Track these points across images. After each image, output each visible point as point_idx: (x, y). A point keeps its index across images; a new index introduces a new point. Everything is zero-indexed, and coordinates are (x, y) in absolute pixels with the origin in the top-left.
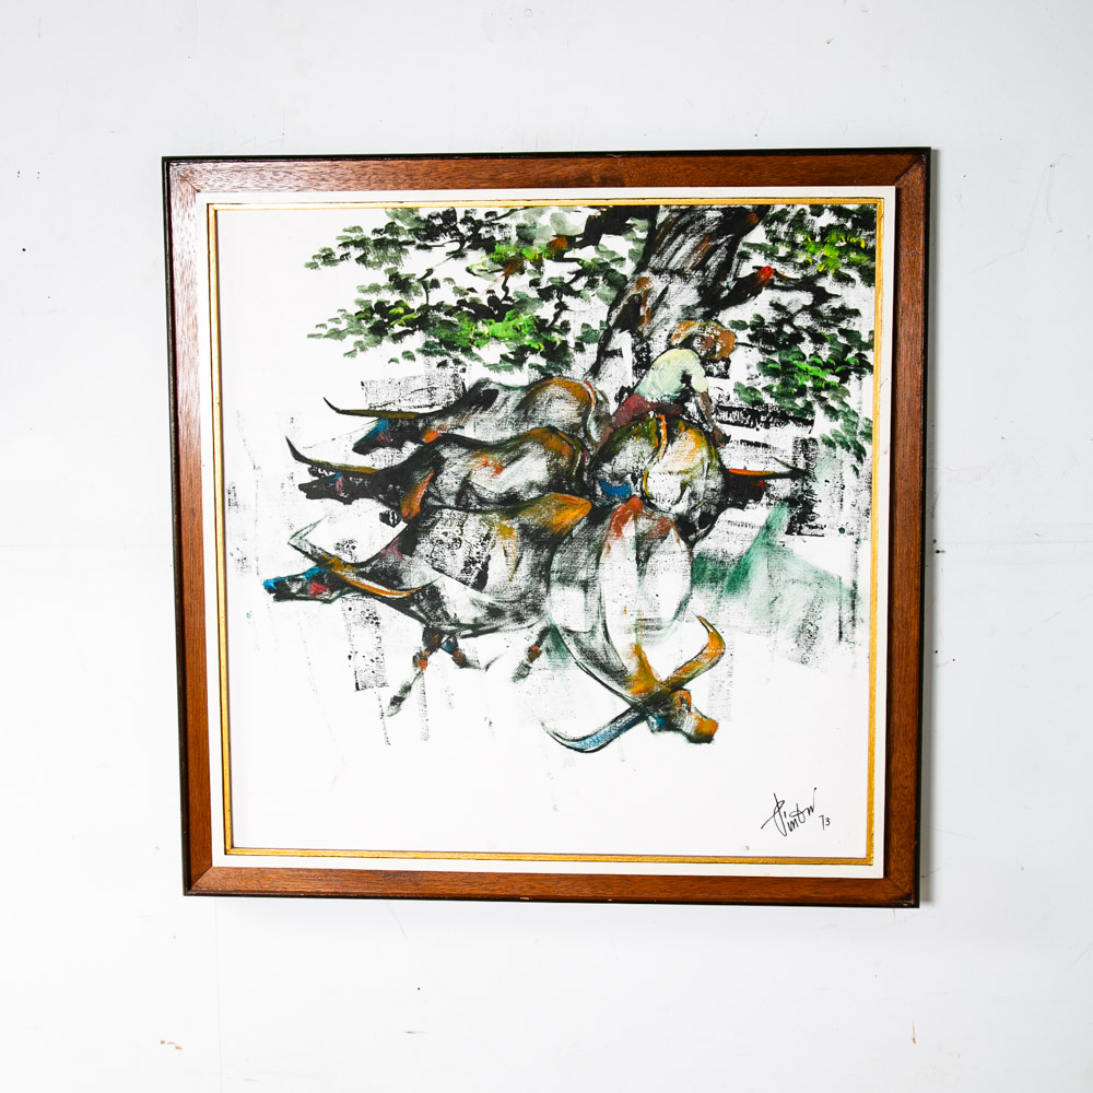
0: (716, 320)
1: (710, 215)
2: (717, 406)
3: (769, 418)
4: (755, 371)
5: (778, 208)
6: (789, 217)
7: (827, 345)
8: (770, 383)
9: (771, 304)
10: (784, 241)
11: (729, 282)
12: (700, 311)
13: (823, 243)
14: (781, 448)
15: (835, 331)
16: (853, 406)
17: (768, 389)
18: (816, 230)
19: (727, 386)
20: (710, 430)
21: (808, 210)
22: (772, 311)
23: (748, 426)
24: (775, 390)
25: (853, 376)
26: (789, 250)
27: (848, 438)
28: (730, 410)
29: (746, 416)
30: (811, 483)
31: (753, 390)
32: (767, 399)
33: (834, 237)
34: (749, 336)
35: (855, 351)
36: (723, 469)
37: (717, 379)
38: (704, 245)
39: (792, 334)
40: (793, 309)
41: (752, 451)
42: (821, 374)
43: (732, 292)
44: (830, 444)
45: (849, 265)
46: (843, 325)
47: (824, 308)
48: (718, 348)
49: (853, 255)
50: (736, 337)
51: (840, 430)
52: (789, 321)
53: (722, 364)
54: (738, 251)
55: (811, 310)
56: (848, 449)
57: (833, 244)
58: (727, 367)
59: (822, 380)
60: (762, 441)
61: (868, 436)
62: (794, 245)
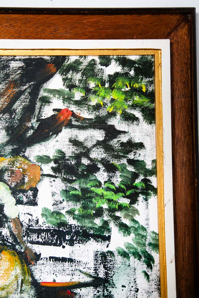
0: (24, 156)
1: (14, 65)
2: (27, 229)
3: (72, 237)
4: (59, 197)
5: (73, 59)
6: (82, 67)
7: (118, 174)
8: (73, 207)
9: (70, 141)
10: (78, 87)
11: (34, 123)
12: (9, 149)
13: (111, 88)
14: (85, 261)
15: (124, 161)
16: (142, 223)
17: (71, 212)
18: (105, 77)
19: (36, 212)
20: (23, 251)
21: (98, 60)
22: (71, 147)
23: (55, 245)
24: (77, 213)
25: (141, 198)
26: (83, 94)
27: (139, 249)
28: (39, 232)
29: (53, 236)
30: (110, 289)
31: (59, 214)
32: (72, 222)
33: (119, 83)
34: (53, 168)
35: (142, 177)
36: (35, 284)
37: (26, 206)
38: (10, 92)
39: (88, 166)
40: (89, 144)
41: (60, 266)
42: (115, 197)
43: (36, 131)
44: (125, 255)
45: (134, 106)
46: (131, 156)
47: (114, 143)
48: (26, 180)
49: (137, 98)
50: (41, 169)
51: (132, 243)
52: (86, 154)
53: (30, 193)
54: (39, 96)
55: (104, 144)
56: (140, 258)
57: (119, 89)
58: (35, 195)
59: (116, 202)
60: (67, 256)
61: (156, 246)
62: (88, 90)
